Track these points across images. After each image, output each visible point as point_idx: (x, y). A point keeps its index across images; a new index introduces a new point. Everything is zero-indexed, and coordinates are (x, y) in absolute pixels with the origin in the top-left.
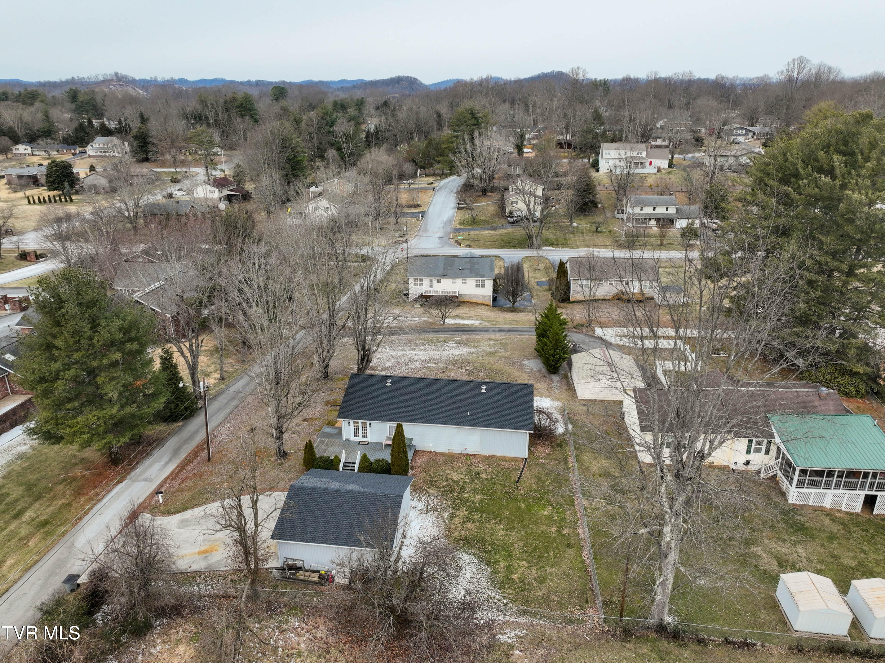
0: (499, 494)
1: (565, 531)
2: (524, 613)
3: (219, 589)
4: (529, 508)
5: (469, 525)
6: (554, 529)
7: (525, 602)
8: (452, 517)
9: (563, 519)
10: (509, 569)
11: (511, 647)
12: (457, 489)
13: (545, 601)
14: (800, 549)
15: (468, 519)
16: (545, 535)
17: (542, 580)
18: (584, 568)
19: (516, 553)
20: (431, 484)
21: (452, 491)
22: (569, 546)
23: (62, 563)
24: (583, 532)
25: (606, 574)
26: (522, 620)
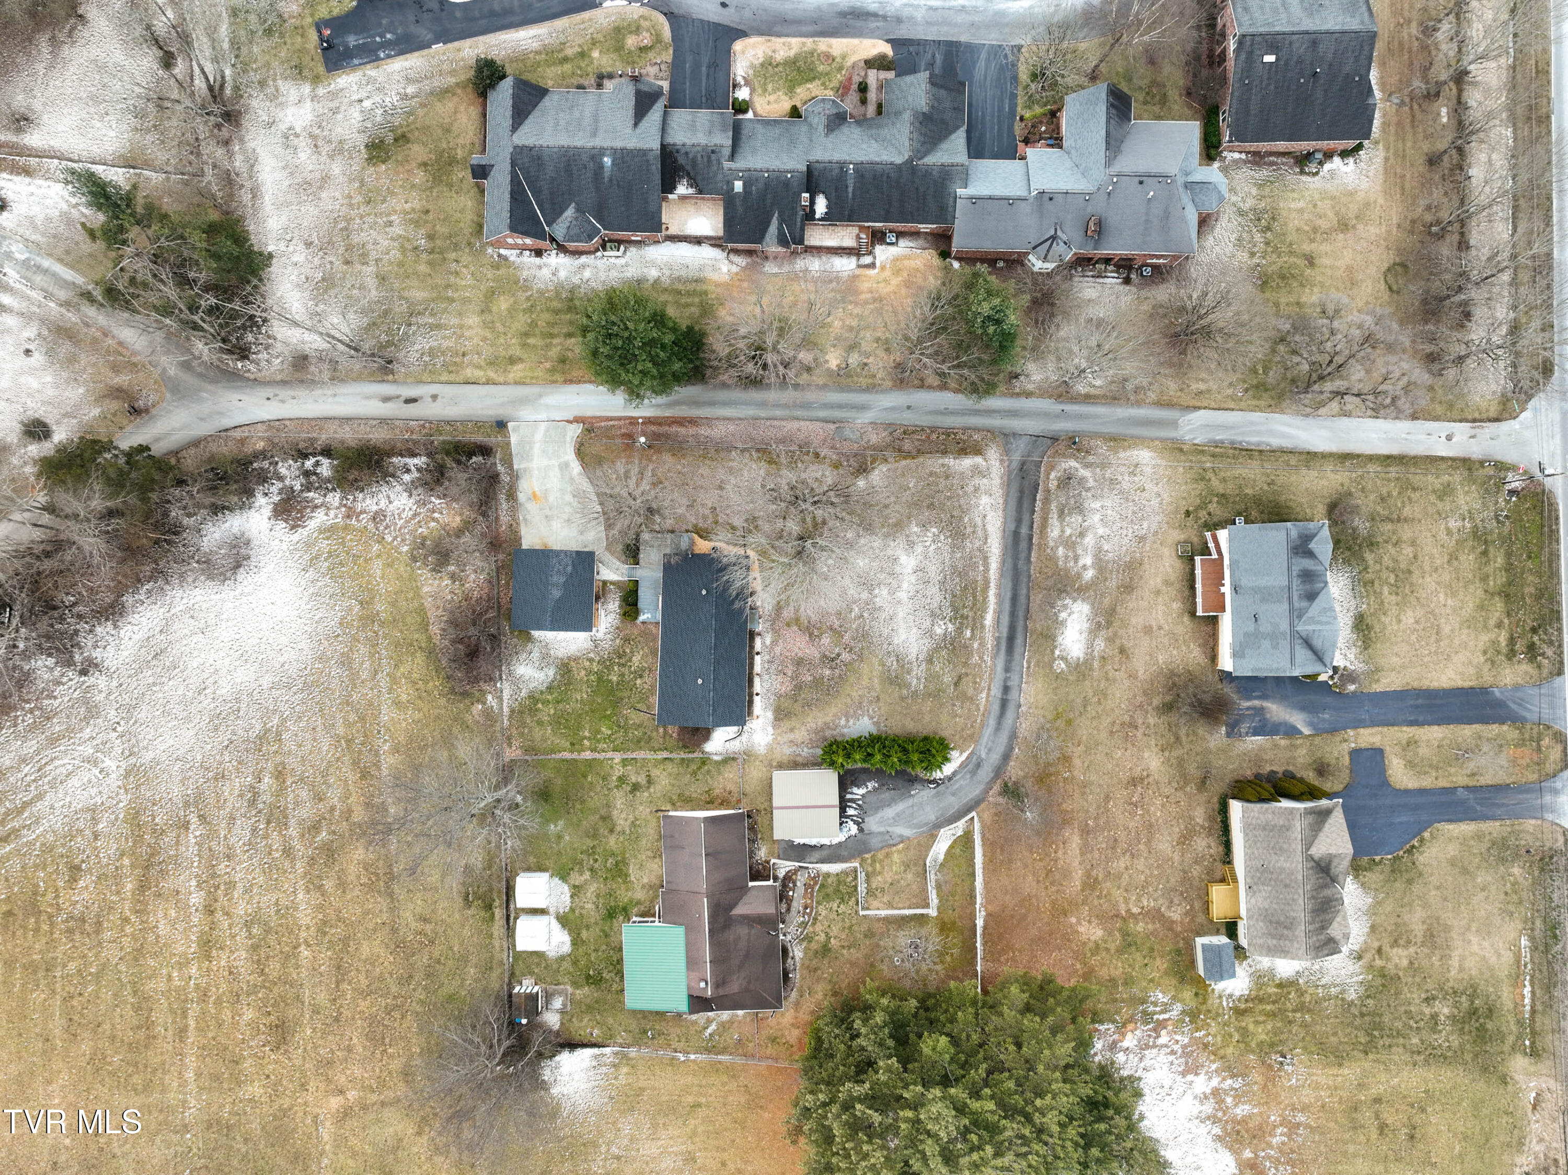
0: (619, 694)
1: (586, 742)
2: (512, 711)
3: (504, 519)
4: (608, 717)
5: (583, 673)
6: (587, 734)
7: (521, 712)
8: (591, 660)
9: (598, 741)
10: (546, 702)
11: (484, 703)
12: (622, 661)
13: (523, 724)
14: (590, 906)
15: (589, 672)
16: (579, 727)
17: (540, 723)
18: (553, 751)
19: (561, 706)
20: (627, 640)
21: (620, 657)
22: (572, 744)
23: (523, 401)
24: (587, 755)
25: (551, 765)
26: (506, 710)
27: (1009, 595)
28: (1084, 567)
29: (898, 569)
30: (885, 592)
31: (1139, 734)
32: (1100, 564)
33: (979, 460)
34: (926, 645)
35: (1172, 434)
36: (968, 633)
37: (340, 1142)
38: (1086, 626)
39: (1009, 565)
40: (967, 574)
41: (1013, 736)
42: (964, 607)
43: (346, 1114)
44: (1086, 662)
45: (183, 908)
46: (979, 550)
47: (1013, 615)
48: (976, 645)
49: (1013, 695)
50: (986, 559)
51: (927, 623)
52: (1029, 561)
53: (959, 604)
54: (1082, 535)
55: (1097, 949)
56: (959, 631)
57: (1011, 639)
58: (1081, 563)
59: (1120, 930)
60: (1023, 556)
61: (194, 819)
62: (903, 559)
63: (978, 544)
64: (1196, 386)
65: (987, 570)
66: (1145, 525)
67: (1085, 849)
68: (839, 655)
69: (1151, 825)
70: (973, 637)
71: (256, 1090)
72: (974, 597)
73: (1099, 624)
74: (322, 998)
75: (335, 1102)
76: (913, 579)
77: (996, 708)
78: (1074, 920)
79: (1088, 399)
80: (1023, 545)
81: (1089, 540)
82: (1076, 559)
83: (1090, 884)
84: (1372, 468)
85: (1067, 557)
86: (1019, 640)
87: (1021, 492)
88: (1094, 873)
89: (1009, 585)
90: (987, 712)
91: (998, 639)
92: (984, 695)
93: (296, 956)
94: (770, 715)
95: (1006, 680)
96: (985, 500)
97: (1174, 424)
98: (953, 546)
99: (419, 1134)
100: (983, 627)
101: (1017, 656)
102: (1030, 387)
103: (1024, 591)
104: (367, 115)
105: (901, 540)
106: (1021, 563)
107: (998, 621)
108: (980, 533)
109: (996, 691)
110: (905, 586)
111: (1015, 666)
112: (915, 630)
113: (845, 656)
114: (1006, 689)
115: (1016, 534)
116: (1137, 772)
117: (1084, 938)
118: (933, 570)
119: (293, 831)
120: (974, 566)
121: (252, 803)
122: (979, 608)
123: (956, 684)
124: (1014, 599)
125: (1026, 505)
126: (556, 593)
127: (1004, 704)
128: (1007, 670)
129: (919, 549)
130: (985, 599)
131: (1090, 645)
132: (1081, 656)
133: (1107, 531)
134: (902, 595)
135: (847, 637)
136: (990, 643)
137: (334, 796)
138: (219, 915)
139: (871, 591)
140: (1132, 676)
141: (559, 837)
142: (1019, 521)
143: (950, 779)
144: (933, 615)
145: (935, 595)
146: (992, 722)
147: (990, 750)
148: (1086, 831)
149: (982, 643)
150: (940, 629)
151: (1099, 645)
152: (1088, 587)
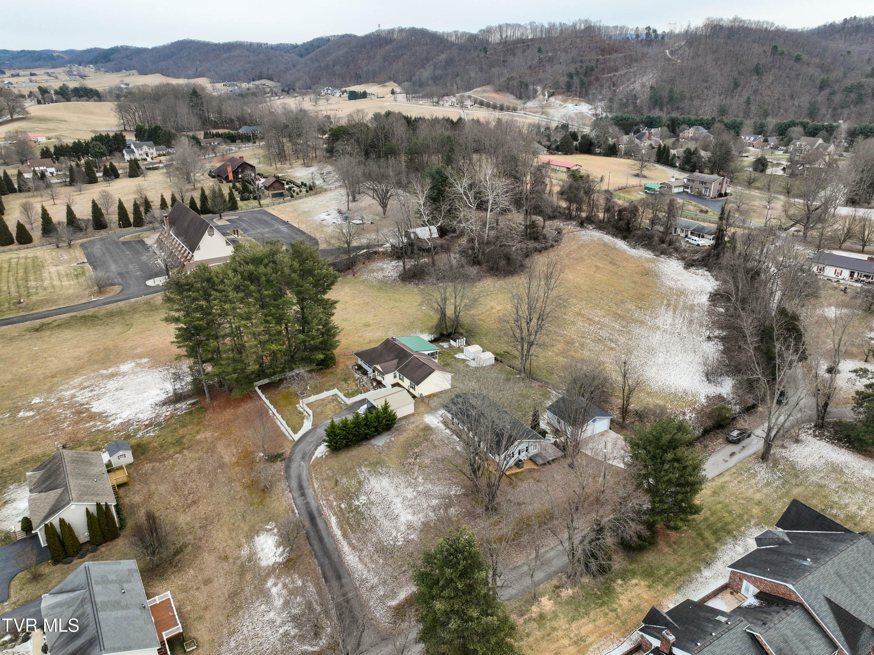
14: (458, 364)
27: (326, 540)
28: (275, 584)
29: (410, 510)
30: (409, 496)
31: (197, 525)
32: (263, 594)
33: (394, 603)
34: (367, 488)
36: (343, 506)
38: (260, 555)
39: (335, 557)
40: (362, 533)
41: (288, 478)
42: (354, 516)
44: (252, 537)
45: (598, 316)
46: (362, 550)
47: (317, 531)
48: (335, 503)
49: (297, 494)
50: (353, 547)
51: (373, 497)
52: (321, 566)
53: (358, 516)
54: (286, 603)
55: (198, 432)
56: (350, 505)
57: (312, 518)
58: (280, 585)
59: (185, 444)
60: (327, 567)
61: (623, 329)
62: (410, 517)
63: (364, 553)
65: (350, 544)
66: (233, 644)
67: (219, 459)
68: (415, 459)
69: (176, 491)
70: (339, 506)
72: (349, 524)
73: (250, 561)
76: (396, 512)
77: (305, 484)
78: (216, 434)
80: (330, 574)
81: (279, 603)
82: (285, 586)
83: (210, 449)
85: (293, 582)
86: (306, 521)
88: (210, 454)
89: (328, 545)
90: (310, 479)
92: (316, 486)
94: (433, 425)
95: (306, 498)
98: (380, 542)
100: (335, 514)
101: (303, 511)
103: (317, 546)
105: (418, 525)
106: (326, 561)
107: (327, 523)
108: (367, 560)
109: (309, 492)
110: (399, 505)
111: (303, 507)
112: (378, 490)
113: (411, 460)
114: (303, 495)
115: (339, 577)
116: (193, 508)
117: (207, 432)
118: (386, 524)
119: (588, 341)
120: (359, 540)
121: (610, 340)
122: (343, 522)
123: (337, 481)
124: (321, 540)
127: (301, 487)
128: (307, 504)
129: (403, 528)
130: (341, 528)
131: (252, 547)
132: (256, 539)
133: (266, 618)
134: (398, 500)
135: (417, 468)
136: (326, 511)
137: (586, 352)
138: (585, 319)
139: (418, 492)
140: (213, 550)
143: (318, 446)
144: (372, 503)
145: (377, 512)
146: (304, 477)
147: (300, 466)
149: (331, 507)
150: (363, 499)
151: (245, 552)
152: (268, 575)
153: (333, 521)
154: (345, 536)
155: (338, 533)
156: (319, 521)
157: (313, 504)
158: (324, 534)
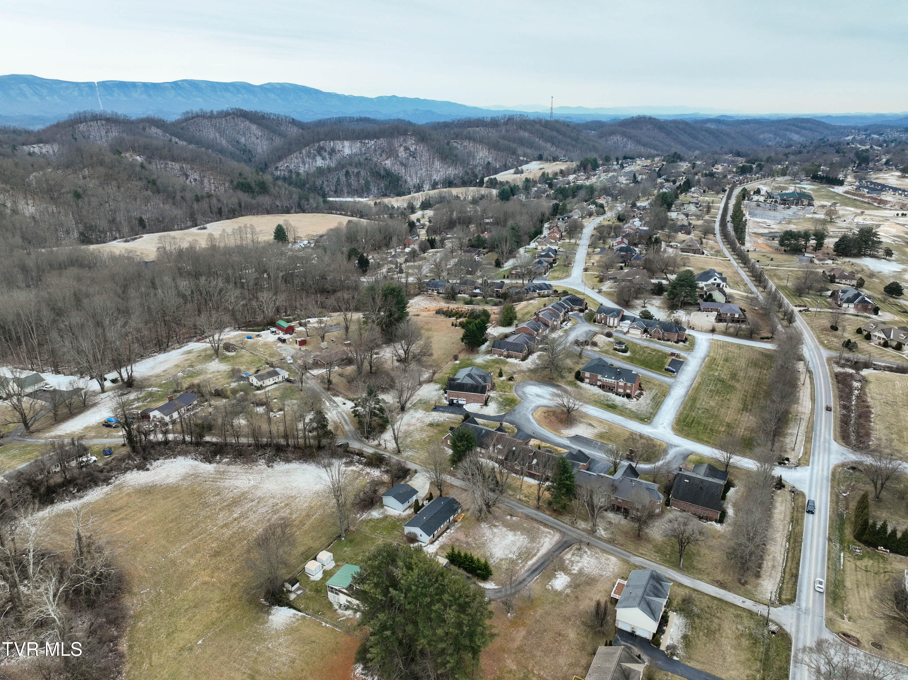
0: (396, 527)
1: (376, 533)
2: (362, 520)
5: (390, 520)
6: (378, 532)
7: (364, 521)
8: (395, 518)
10: (373, 522)
11: (356, 515)
13: (362, 524)
15: (392, 520)
16: (377, 530)
17: (367, 525)
18: (364, 532)
19: (377, 524)
22: (371, 533)
23: (425, 471)
25: (360, 535)
26: (360, 519)
27: (541, 561)
28: (574, 569)
29: (506, 537)
30: (498, 539)
31: (570, 623)
32: (581, 572)
33: (552, 532)
34: (503, 556)
35: (627, 559)
36: (520, 561)
37: (196, 589)
38: (566, 583)
39: (546, 556)
40: (530, 550)
41: (518, 592)
43: (205, 583)
44: (560, 592)
45: (231, 514)
47: (539, 566)
48: (520, 565)
49: (526, 582)
50: (538, 550)
51: (507, 552)
52: (554, 558)
53: (522, 554)
54: (578, 562)
55: (510, 671)
56: (517, 560)
57: (535, 571)
59: (524, 673)
60: (553, 556)
61: (256, 501)
62: (510, 536)
63: (538, 546)
64: (640, 551)
65: (537, 553)
66: (604, 573)
67: (525, 638)
69: (560, 652)
70: (521, 563)
71: (193, 562)
72: (528, 555)
73: (571, 585)
74: (236, 554)
75: (207, 579)
76: (510, 542)
77: (517, 582)
78: (506, 656)
79: (599, 538)
80: (555, 554)
81: (580, 565)
82: (572, 566)
83: (521, 649)
84: (706, 597)
85: (569, 564)
86: (538, 572)
87: (562, 546)
88: (525, 648)
89: (543, 560)
91: (529, 569)
92: (515, 578)
93: (242, 541)
94: (438, 547)
95: (526, 578)
96: (547, 540)
97: (629, 557)
98: (529, 542)
99: (218, 602)
100: (526, 563)
101: (534, 575)
102: (580, 527)
103: (547, 563)
104: (434, 420)
105: (512, 533)
106: (550, 557)
107: (533, 564)
108: (541, 544)
109: (520, 578)
110: (506, 541)
111: (532, 577)
112: (502, 551)
113: (474, 545)
114: (524, 580)
116: (563, 633)
117: (507, 665)
118: (518, 543)
119: (275, 517)
120: (533, 549)
121: (274, 506)
122: (528, 559)
124: (543, 563)
125: (562, 548)
126: (401, 492)
128: (528, 576)
129: (517, 537)
130: (532, 558)
131: (565, 589)
132: (559, 590)
133: (588, 566)
134: (503, 543)
135: (478, 542)
136: (526, 568)
137: (294, 517)
138: (236, 522)
139: (494, 537)
140: (577, 606)
141: (345, 552)
142: (557, 550)
144: (511, 552)
145: (515, 548)
147: (507, 590)
148: (529, 633)
149: (524, 566)
150: (511, 556)
151: (568, 591)
152: (572, 574)
153: (530, 563)
154: (535, 555)
155: (535, 559)
156: (534, 568)
157: (527, 574)
158: (539, 564)
